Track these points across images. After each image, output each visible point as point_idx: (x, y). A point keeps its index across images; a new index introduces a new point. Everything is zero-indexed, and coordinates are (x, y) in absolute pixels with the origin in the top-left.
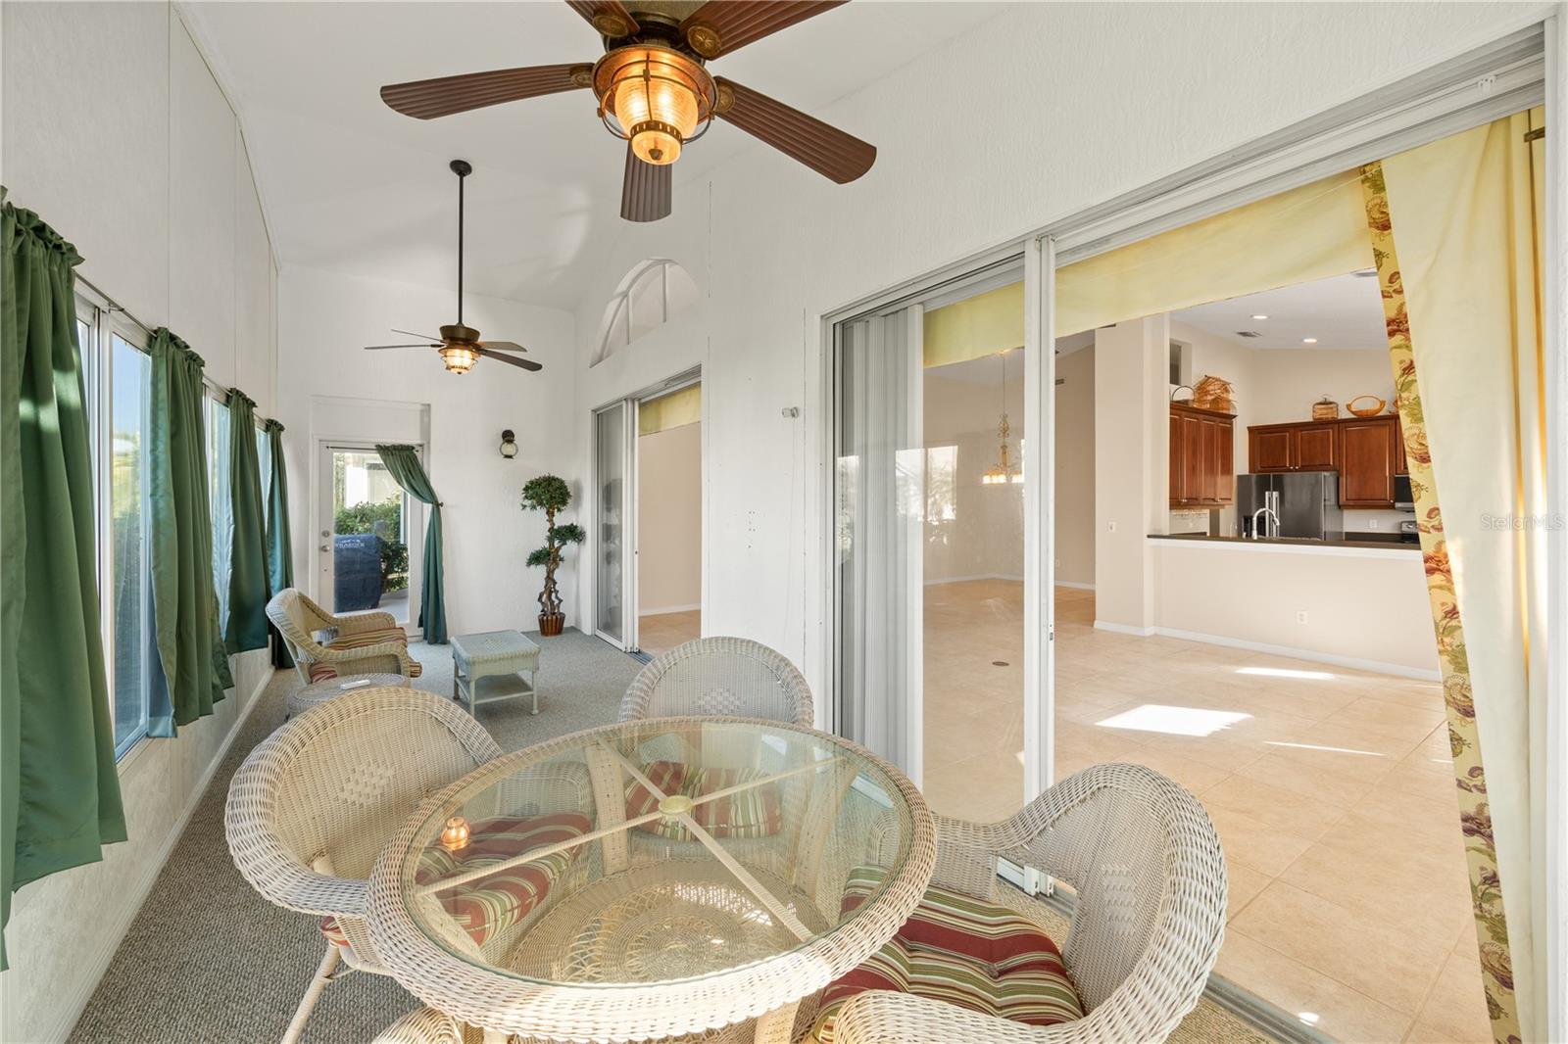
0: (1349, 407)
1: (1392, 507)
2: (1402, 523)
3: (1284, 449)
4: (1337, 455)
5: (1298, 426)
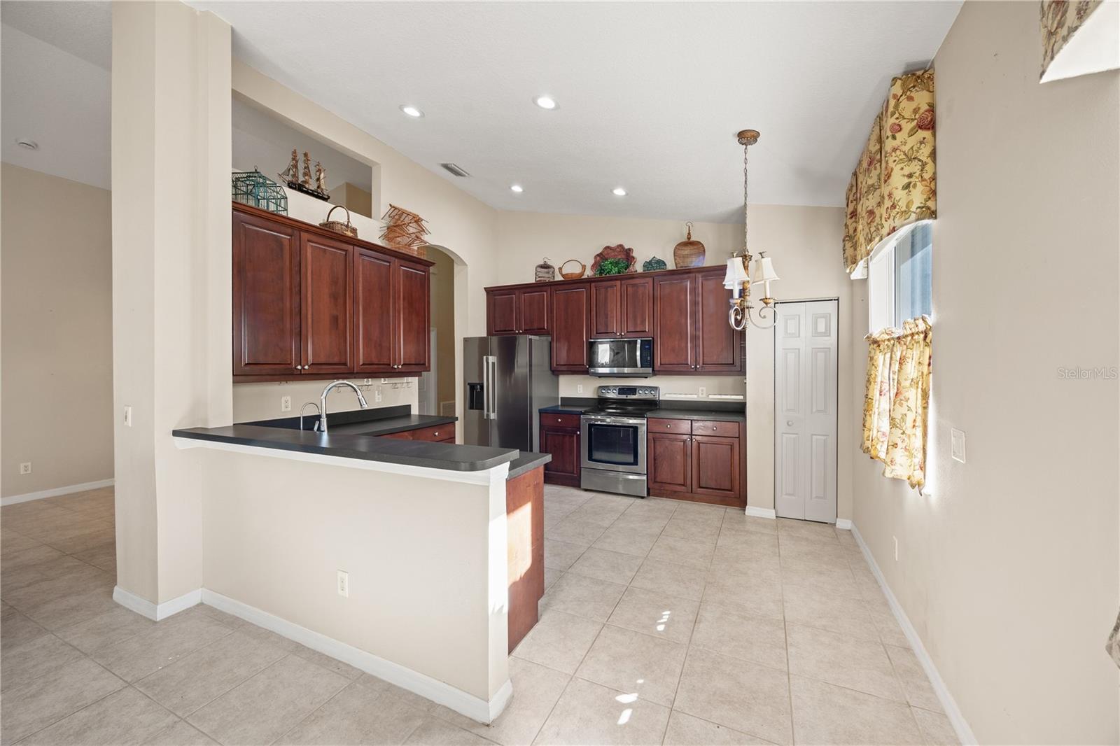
0: (560, 270)
1: (587, 372)
2: (599, 387)
3: (512, 311)
4: (550, 319)
5: (522, 288)
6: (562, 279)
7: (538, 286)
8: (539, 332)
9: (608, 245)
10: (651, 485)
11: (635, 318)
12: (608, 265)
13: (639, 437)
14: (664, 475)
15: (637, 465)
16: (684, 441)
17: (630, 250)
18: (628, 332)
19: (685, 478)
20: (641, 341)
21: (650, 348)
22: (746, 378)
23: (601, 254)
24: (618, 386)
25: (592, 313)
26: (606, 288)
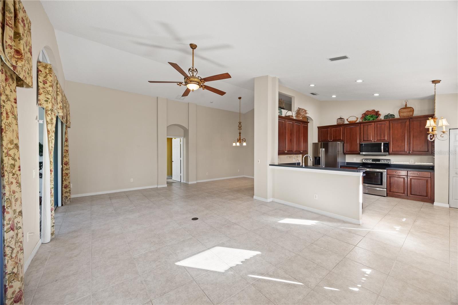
0: (347, 120)
1: (359, 154)
2: (363, 159)
3: (328, 134)
4: (344, 136)
5: (332, 126)
6: (349, 123)
7: (338, 126)
8: (339, 140)
9: (368, 110)
10: (388, 192)
11: (381, 135)
12: (368, 117)
13: (383, 176)
14: (394, 189)
15: (382, 185)
16: (404, 178)
17: (378, 111)
18: (377, 140)
19: (404, 191)
20: (384, 143)
21: (388, 146)
22: (434, 157)
23: (365, 113)
24: (371, 159)
25: (361, 134)
26: (368, 125)
